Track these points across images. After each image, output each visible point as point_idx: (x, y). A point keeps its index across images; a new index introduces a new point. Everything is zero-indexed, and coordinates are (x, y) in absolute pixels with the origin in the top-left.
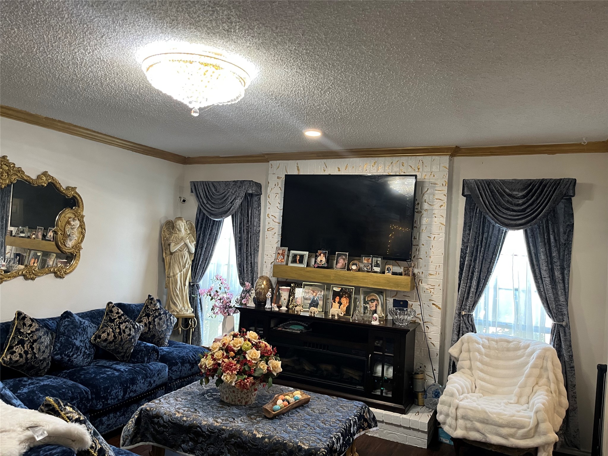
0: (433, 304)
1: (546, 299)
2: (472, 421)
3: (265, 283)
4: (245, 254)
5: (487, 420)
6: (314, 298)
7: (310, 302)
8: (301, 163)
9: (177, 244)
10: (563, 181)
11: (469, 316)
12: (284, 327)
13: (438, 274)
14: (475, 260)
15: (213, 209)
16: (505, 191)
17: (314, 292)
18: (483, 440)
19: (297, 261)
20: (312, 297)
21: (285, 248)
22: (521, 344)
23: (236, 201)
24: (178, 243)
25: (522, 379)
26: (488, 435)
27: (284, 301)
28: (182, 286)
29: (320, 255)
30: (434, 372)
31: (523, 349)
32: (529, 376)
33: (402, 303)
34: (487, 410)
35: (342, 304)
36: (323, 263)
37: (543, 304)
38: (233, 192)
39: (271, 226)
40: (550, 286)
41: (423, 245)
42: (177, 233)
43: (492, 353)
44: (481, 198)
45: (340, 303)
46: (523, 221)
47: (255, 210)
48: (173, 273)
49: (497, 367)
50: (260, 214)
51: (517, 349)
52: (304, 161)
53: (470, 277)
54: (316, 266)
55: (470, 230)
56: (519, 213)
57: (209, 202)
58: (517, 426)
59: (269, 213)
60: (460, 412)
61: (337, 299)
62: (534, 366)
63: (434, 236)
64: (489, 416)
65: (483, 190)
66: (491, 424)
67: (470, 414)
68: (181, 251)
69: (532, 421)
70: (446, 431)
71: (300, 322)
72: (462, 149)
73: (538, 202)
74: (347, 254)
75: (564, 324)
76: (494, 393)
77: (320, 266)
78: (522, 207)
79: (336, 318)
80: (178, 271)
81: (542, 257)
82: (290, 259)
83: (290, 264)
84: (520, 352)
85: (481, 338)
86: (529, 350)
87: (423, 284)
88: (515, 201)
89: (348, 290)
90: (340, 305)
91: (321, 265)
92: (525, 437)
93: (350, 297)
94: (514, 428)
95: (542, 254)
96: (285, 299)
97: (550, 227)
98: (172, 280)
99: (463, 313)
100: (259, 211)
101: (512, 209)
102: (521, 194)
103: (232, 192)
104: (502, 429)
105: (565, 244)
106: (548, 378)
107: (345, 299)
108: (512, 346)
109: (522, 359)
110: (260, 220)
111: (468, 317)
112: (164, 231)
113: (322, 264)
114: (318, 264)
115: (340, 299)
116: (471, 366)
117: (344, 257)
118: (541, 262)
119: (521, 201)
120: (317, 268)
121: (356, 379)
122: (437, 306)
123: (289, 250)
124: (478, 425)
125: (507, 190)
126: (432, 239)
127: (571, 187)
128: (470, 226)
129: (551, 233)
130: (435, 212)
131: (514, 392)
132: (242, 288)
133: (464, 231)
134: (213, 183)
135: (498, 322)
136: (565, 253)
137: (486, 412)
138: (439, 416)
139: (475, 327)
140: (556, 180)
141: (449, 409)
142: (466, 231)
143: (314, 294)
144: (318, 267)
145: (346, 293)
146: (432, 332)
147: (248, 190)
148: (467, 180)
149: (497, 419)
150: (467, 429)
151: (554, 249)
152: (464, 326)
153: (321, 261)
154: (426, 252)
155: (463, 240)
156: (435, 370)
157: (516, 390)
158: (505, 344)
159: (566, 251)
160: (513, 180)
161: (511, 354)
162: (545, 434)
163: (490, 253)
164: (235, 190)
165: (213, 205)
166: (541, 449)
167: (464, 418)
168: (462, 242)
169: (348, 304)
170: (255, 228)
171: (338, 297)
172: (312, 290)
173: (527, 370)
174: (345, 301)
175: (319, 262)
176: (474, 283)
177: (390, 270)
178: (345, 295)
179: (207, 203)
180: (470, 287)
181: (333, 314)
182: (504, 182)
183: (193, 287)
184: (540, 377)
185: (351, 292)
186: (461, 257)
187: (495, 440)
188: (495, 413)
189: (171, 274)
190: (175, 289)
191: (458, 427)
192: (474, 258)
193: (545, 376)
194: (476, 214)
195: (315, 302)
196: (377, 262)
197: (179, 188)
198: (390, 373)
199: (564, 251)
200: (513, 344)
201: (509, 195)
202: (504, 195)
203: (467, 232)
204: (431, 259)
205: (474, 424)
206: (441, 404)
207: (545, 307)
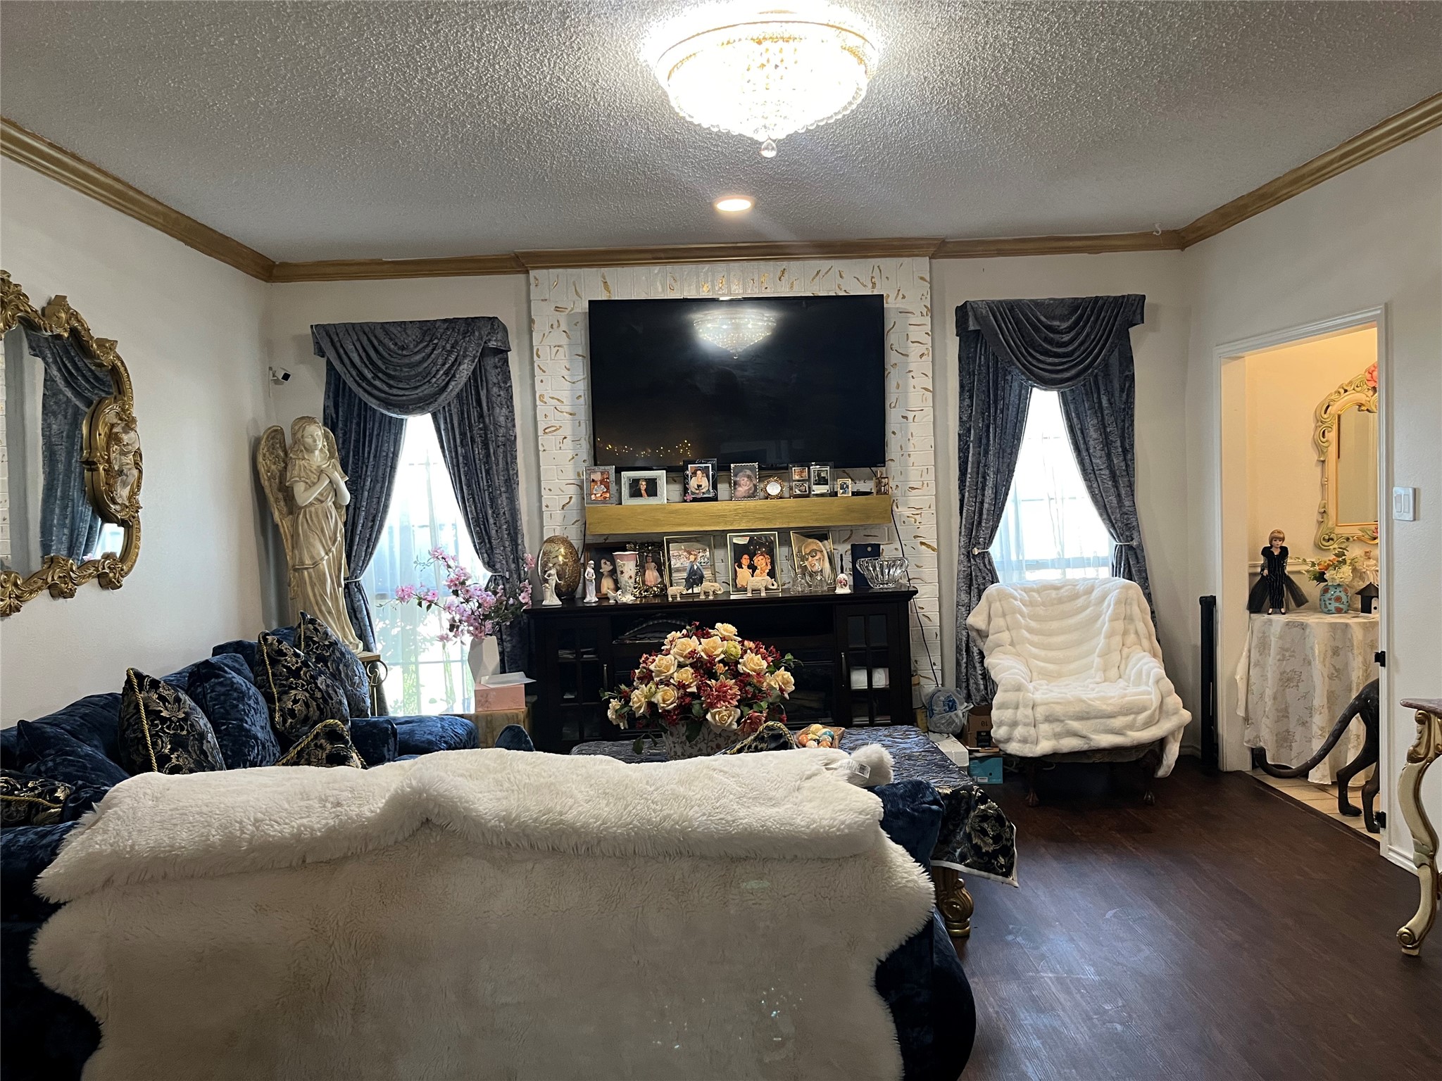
0: (922, 543)
1: (1105, 505)
2: (1062, 721)
3: (562, 550)
4: (487, 493)
5: (1088, 713)
6: (692, 566)
7: (685, 575)
8: (611, 273)
9: (310, 486)
10: (1128, 299)
11: (984, 555)
12: (635, 637)
13: (925, 485)
14: (986, 452)
15: (395, 391)
16: (1039, 320)
17: (690, 554)
18: (1086, 747)
19: (643, 492)
20: (687, 564)
21: (607, 468)
22: (1078, 587)
23: (461, 368)
24: (314, 484)
25: (1101, 641)
26: (1093, 737)
27: (630, 581)
28: (334, 589)
29: (694, 474)
30: (934, 668)
31: (1084, 595)
32: (1110, 635)
33: (869, 549)
34: (1084, 697)
35: (756, 568)
36: (704, 491)
37: (1101, 515)
38: (448, 347)
39: (553, 423)
40: (1110, 483)
41: (894, 433)
42: (304, 459)
43: (1040, 611)
44: (1001, 336)
45: (753, 568)
46: (1073, 372)
47: (495, 390)
48: (312, 557)
49: (1051, 634)
50: (512, 397)
51: (1075, 596)
52: (619, 269)
53: (980, 485)
54: (689, 497)
55: (971, 397)
56: (1065, 360)
57: (380, 375)
58: (1135, 710)
59: (544, 393)
60: (1041, 712)
61: (745, 560)
62: (1114, 619)
63: (914, 413)
64: (1090, 705)
65: (1003, 319)
66: (1096, 717)
67: (1058, 710)
68: (322, 502)
69: (1153, 696)
70: (1013, 753)
71: (672, 619)
72: (948, 242)
73: (1092, 337)
74: (756, 465)
75: (1134, 543)
76: (1060, 675)
77: (699, 496)
78: (1070, 348)
79: (763, 594)
80: (323, 553)
81: (1093, 434)
82: (625, 490)
83: (627, 501)
84: (1080, 602)
85: (1016, 590)
86: (1095, 594)
87: (900, 509)
88: (1056, 337)
89: (766, 537)
90: (754, 572)
91: (701, 496)
92: (1148, 724)
93: (771, 553)
94: (1131, 714)
95: (1092, 430)
96: (631, 577)
97: (1100, 382)
98: (310, 577)
99: (976, 551)
100: (509, 390)
101: (1055, 352)
102: (1065, 325)
103: (444, 348)
104: (1112, 720)
105: (1124, 409)
106: (1137, 633)
107: (762, 557)
108: (1065, 594)
109: (1088, 611)
110: (512, 412)
111: (984, 558)
112: (264, 455)
113: (704, 493)
114: (693, 493)
115: (751, 559)
116: (1012, 641)
117: (748, 472)
118: (1091, 443)
119: (1066, 338)
120: (691, 501)
121: (811, 708)
122: (928, 546)
123: (618, 471)
124: (1075, 725)
125: (1043, 319)
126: (911, 419)
127: (1139, 311)
128: (971, 391)
129: (1102, 392)
130: (912, 366)
131: (1095, 666)
132: (489, 574)
133: (961, 400)
134: (383, 325)
135: (1026, 561)
136: (1124, 425)
137: (1083, 701)
138: (995, 731)
139: (996, 574)
140: (1115, 298)
141: (1016, 713)
142: (964, 400)
143: (692, 558)
144: (695, 500)
145: (762, 545)
146: (923, 595)
147: (490, 340)
148: (974, 302)
149: (1104, 707)
150: (1057, 736)
151: (1109, 420)
152: (979, 574)
153: (699, 486)
154: (901, 447)
155: (960, 418)
156: (934, 664)
157: (1096, 661)
158: (1054, 594)
159: (1126, 422)
160: (1050, 299)
161: (1067, 607)
162: (1176, 712)
163: (1009, 437)
164: (452, 341)
165: (391, 382)
166: (1171, 739)
167: (1049, 719)
168: (960, 421)
169: (769, 567)
170: (502, 431)
171: (746, 556)
172: (685, 551)
173: (1105, 623)
174: (760, 561)
175: (694, 490)
176: (989, 492)
177: (847, 487)
178: (759, 549)
179: (376, 377)
180: (982, 503)
181: (755, 588)
182: (1036, 303)
183: (352, 590)
184: (1125, 633)
185: (772, 542)
186: (960, 450)
187: (1106, 740)
188: (1097, 699)
189: (307, 562)
190: (321, 596)
191: (1040, 738)
192: (984, 449)
193: (1132, 631)
194: (979, 366)
195: (695, 575)
196: (819, 475)
197: (268, 346)
198: (881, 679)
199: (1124, 421)
200: (1067, 591)
201: (1049, 328)
202: (1039, 328)
203: (967, 402)
204: (912, 459)
205: (1067, 724)
206: (998, 709)
207: (1103, 520)
